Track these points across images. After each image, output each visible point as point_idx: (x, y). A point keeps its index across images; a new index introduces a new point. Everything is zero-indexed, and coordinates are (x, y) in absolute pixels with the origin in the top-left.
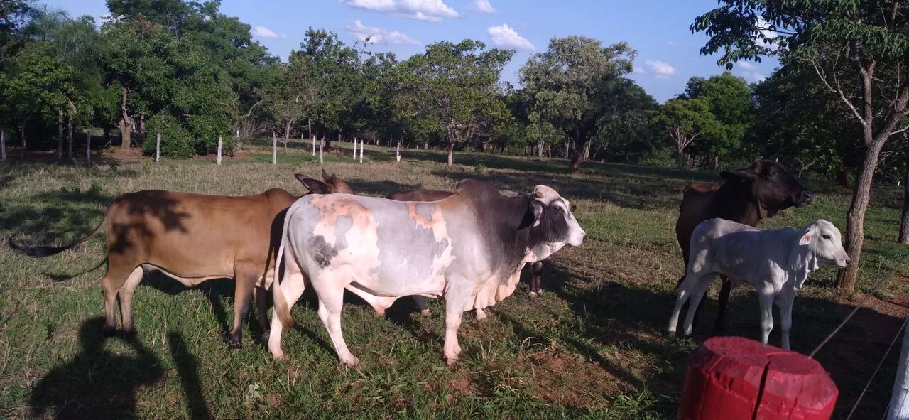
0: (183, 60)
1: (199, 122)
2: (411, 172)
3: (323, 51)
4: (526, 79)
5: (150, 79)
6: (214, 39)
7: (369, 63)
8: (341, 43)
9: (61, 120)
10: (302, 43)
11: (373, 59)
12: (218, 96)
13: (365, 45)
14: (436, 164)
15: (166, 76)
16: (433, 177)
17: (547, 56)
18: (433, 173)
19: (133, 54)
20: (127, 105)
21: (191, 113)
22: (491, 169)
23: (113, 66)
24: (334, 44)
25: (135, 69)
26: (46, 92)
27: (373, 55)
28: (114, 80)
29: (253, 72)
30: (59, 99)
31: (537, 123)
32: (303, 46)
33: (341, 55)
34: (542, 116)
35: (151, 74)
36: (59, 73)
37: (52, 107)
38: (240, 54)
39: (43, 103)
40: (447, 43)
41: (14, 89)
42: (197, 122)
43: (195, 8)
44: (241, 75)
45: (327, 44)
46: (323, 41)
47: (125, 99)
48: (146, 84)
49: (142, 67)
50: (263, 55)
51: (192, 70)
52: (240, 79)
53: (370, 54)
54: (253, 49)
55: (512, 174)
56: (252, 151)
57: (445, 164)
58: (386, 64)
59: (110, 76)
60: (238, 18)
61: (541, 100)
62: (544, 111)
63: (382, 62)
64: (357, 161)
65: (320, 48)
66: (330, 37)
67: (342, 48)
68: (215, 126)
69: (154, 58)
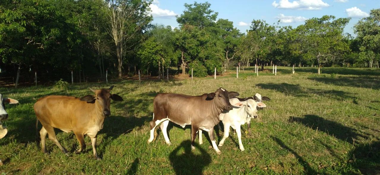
0: (202, 39)
1: (209, 62)
2: (298, 78)
3: (260, 28)
4: (358, 31)
5: (190, 47)
6: (215, 29)
7: (280, 32)
8: (267, 24)
9: (159, 65)
10: (250, 26)
11: (282, 29)
12: (216, 52)
13: (278, 24)
14: (312, 74)
15: (197, 46)
16: (308, 80)
17: (369, 18)
18: (308, 78)
19: (184, 38)
20: (183, 58)
21: (206, 59)
22: (339, 75)
23: (177, 44)
24: (264, 25)
25: (185, 44)
26: (154, 55)
27: (282, 27)
28: (178, 49)
29: (234, 40)
30: (158, 57)
31: (364, 51)
32: (251, 28)
33: (268, 30)
34: (367, 48)
35: (191, 45)
36: (158, 48)
37: (156, 61)
38: (229, 34)
39: (153, 59)
40: (315, 18)
41: (144, 55)
42: (208, 63)
43: (208, 18)
44: (229, 42)
45: (261, 25)
46: (260, 24)
47: (183, 56)
48: (189, 49)
49: (188, 43)
50: (238, 33)
51: (206, 42)
52: (229, 44)
53: (280, 27)
54: (234, 31)
55: (351, 77)
56: (230, 73)
57: (317, 74)
58: (288, 31)
59: (177, 47)
60: (228, 20)
61: (366, 40)
62: (368, 45)
63: (286, 30)
64: (274, 75)
65: (258, 28)
66: (262, 22)
67: (268, 26)
68: (215, 64)
69: (192, 39)
